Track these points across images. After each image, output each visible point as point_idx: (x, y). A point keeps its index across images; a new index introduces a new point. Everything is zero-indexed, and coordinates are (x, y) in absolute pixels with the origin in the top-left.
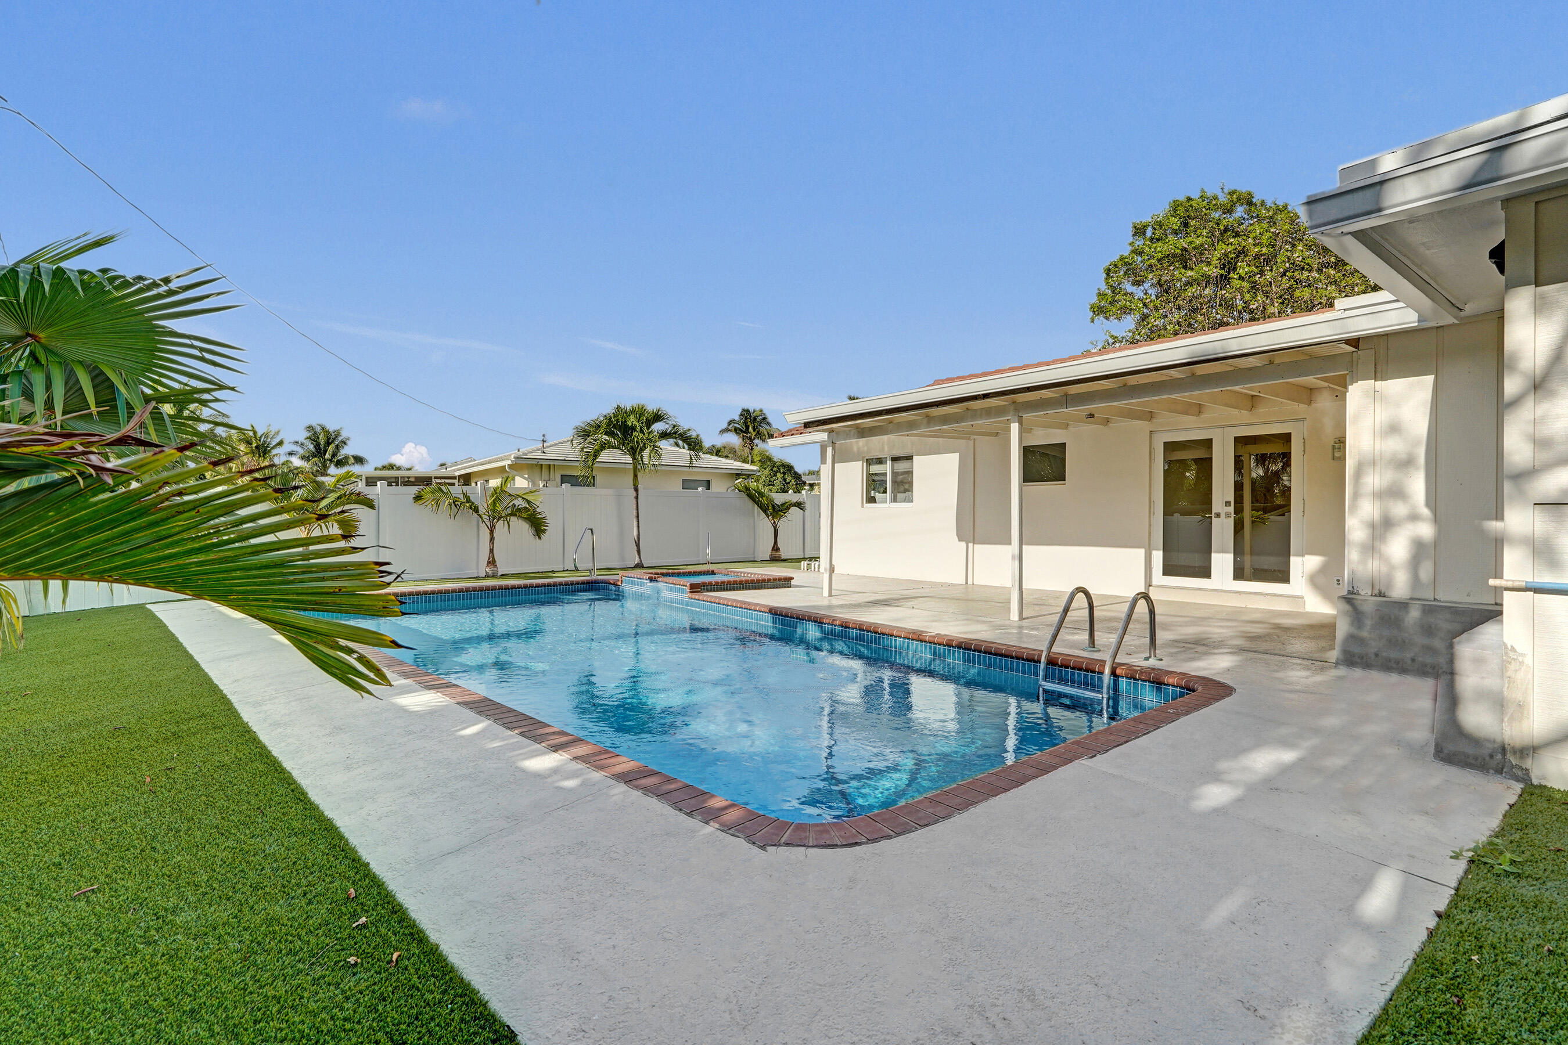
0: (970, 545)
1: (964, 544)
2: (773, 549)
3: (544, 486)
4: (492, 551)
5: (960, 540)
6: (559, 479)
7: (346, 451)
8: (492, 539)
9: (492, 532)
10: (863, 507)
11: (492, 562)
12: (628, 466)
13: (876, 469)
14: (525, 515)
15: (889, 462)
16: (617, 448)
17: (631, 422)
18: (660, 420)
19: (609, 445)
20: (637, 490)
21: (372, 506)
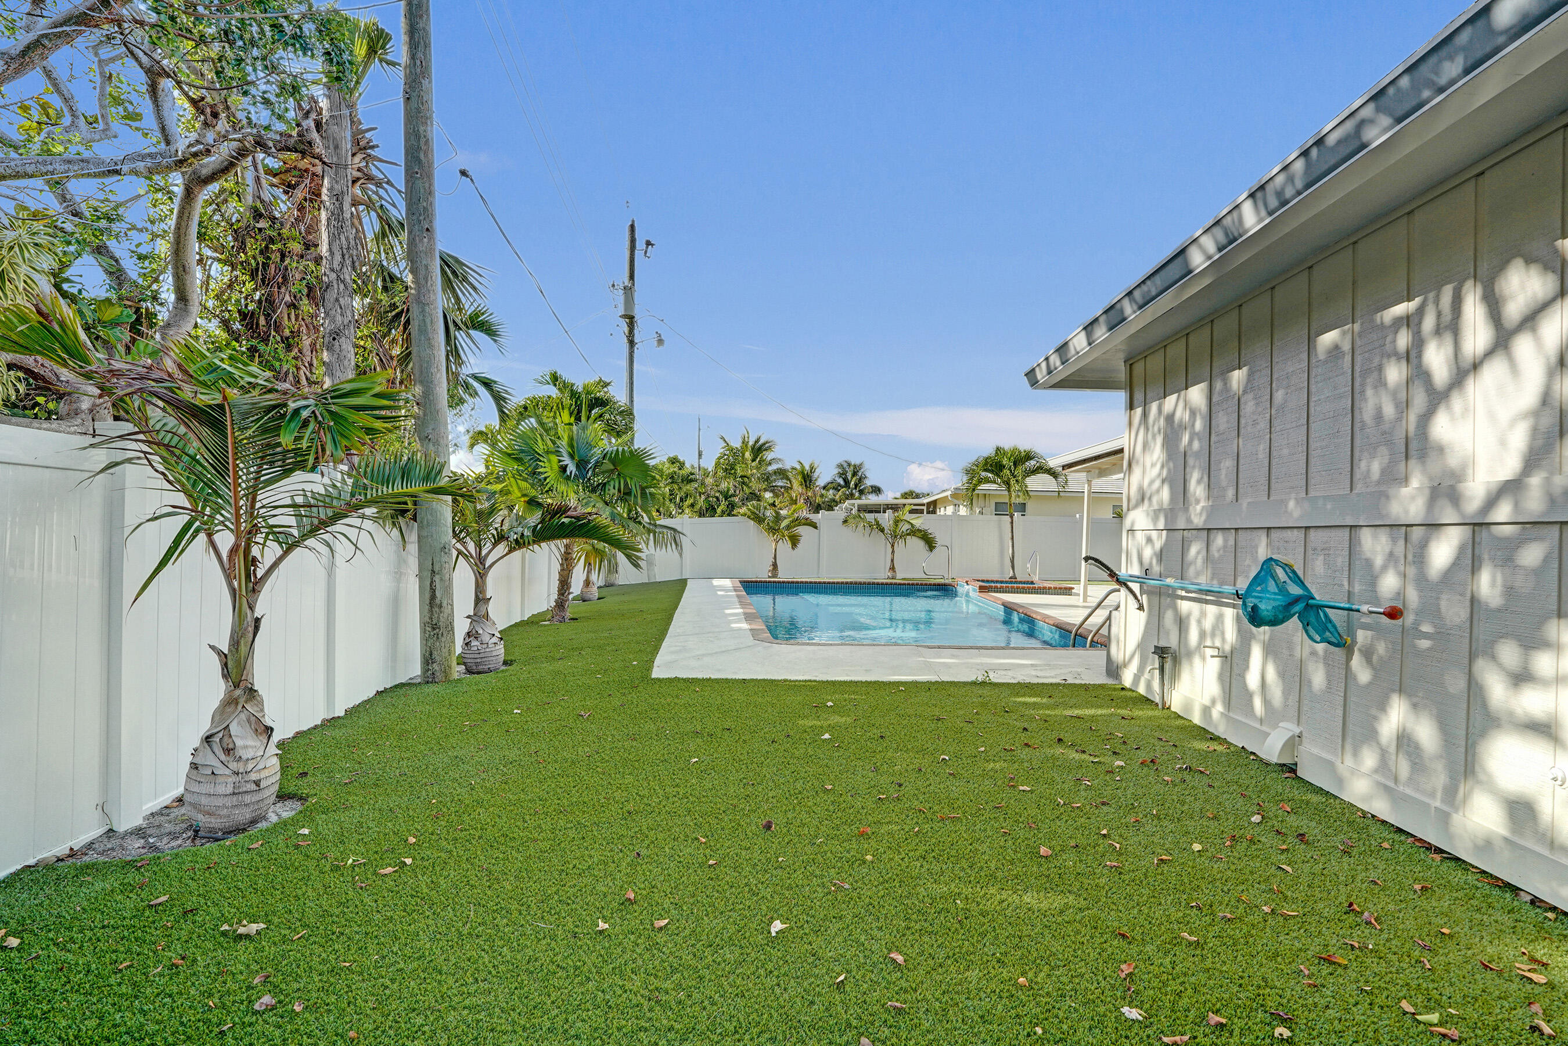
3: (980, 512)
4: (892, 560)
6: (993, 506)
8: (893, 552)
9: (893, 546)
11: (893, 568)
12: (1000, 493)
14: (919, 535)
16: (995, 482)
17: (1005, 462)
18: (1031, 459)
19: (987, 481)
20: (1012, 517)
21: (816, 527)
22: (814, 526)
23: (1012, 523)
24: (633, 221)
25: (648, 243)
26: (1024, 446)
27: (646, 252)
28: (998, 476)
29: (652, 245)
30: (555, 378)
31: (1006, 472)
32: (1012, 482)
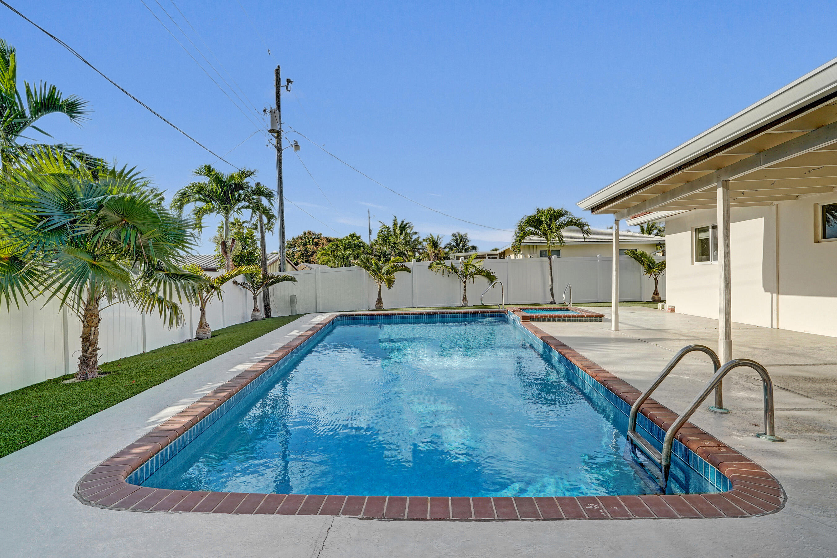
0: (775, 295)
1: (769, 294)
2: (654, 294)
3: (530, 257)
4: (465, 294)
5: (766, 291)
6: (539, 253)
7: (470, 244)
8: (465, 287)
9: (465, 283)
10: (693, 264)
11: (465, 299)
12: (544, 244)
13: (703, 236)
15: (711, 230)
16: (536, 234)
17: (543, 219)
18: (562, 216)
19: (531, 233)
20: (550, 259)
21: (410, 272)
22: (409, 270)
23: (551, 263)
24: (279, 67)
25: (289, 81)
26: (556, 207)
27: (287, 87)
28: (538, 228)
29: (292, 82)
30: (209, 170)
31: (544, 226)
32: (549, 232)
